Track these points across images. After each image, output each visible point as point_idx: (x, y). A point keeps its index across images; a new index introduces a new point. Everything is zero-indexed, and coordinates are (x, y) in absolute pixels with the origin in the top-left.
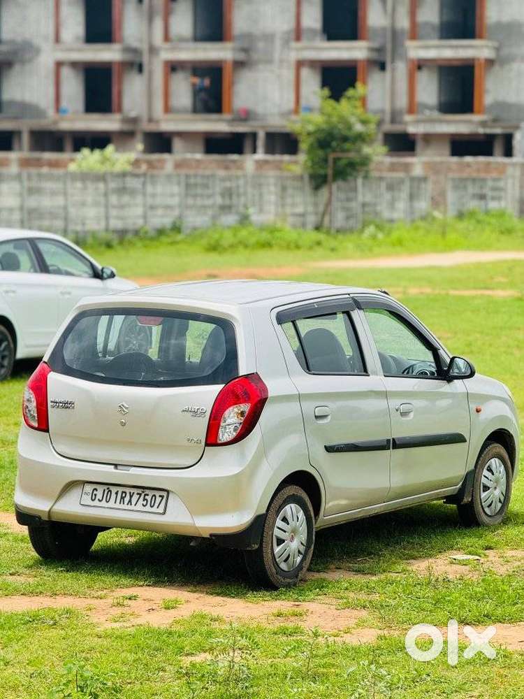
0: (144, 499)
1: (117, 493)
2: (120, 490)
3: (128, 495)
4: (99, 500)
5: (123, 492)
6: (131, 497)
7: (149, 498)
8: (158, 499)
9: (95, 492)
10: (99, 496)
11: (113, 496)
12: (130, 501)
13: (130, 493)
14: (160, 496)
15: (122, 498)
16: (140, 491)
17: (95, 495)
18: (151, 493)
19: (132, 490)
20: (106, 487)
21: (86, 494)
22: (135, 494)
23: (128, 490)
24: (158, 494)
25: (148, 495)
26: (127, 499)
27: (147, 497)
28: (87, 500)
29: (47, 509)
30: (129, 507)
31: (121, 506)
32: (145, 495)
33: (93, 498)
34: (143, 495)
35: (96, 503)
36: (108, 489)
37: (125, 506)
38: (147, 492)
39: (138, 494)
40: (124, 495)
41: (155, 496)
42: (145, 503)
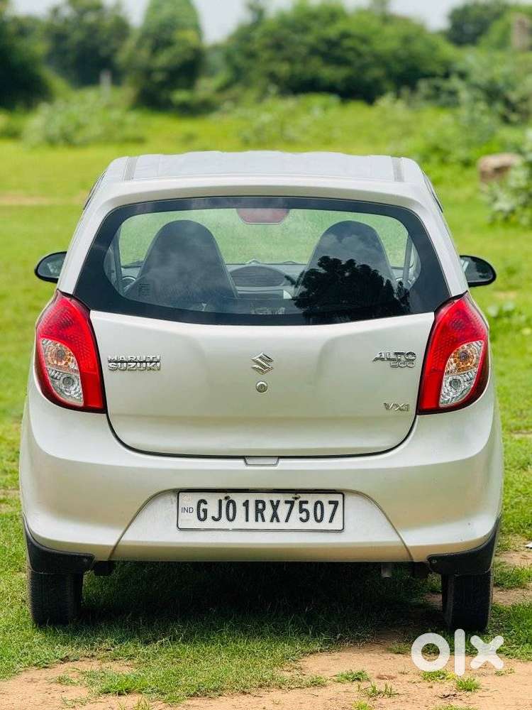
0: (301, 510)
1: (246, 504)
2: (252, 498)
3: (269, 506)
4: (213, 518)
5: (257, 502)
6: (275, 507)
7: (310, 507)
8: (328, 509)
9: (203, 506)
10: (213, 510)
11: (241, 509)
12: (275, 516)
13: (272, 502)
14: (330, 502)
15: (259, 512)
16: (290, 497)
17: (205, 511)
18: (312, 499)
19: (275, 497)
20: (222, 496)
21: (188, 510)
22: (282, 503)
23: (266, 498)
24: (325, 499)
25: (306, 502)
26: (268, 512)
27: (304, 506)
28: (190, 520)
29: (112, 543)
30: (275, 525)
31: (260, 525)
32: (301, 503)
33: (202, 515)
34: (297, 503)
35: (209, 523)
36: (226, 498)
37: (268, 525)
38: (303, 497)
39: (287, 502)
40: (260, 506)
41: (320, 502)
42: (304, 515)
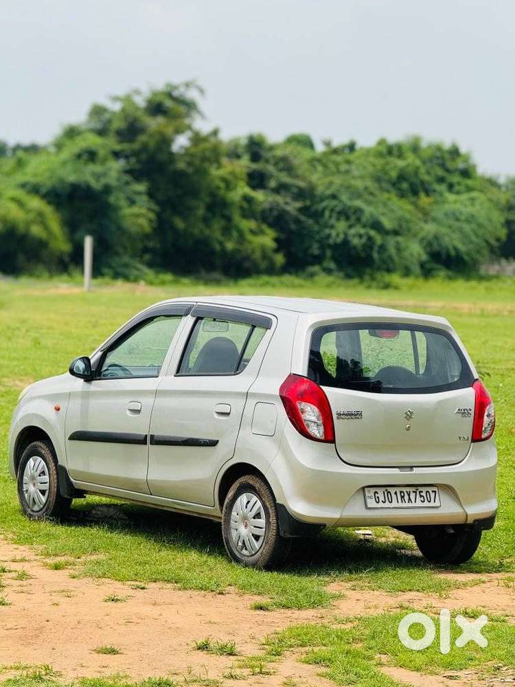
0: (421, 496)
1: (396, 493)
2: (398, 490)
3: (406, 494)
4: (382, 501)
5: (401, 492)
6: (409, 495)
7: (424, 494)
8: (432, 495)
9: (377, 495)
10: (382, 498)
11: (394, 496)
12: (410, 499)
13: (407, 492)
14: (433, 491)
15: (402, 497)
16: (414, 489)
17: (378, 497)
18: (424, 490)
19: (408, 489)
20: (384, 489)
21: (370, 497)
22: (411, 493)
23: (404, 490)
24: (430, 489)
25: (422, 492)
26: (406, 497)
27: (422, 494)
28: (371, 503)
29: (339, 517)
30: (410, 505)
31: (404, 505)
32: (420, 492)
33: (377, 500)
34: (418, 492)
35: (381, 503)
36: (386, 490)
37: (407, 505)
38: (420, 489)
39: (413, 492)
40: (402, 494)
41: (427, 492)
42: (422, 499)
